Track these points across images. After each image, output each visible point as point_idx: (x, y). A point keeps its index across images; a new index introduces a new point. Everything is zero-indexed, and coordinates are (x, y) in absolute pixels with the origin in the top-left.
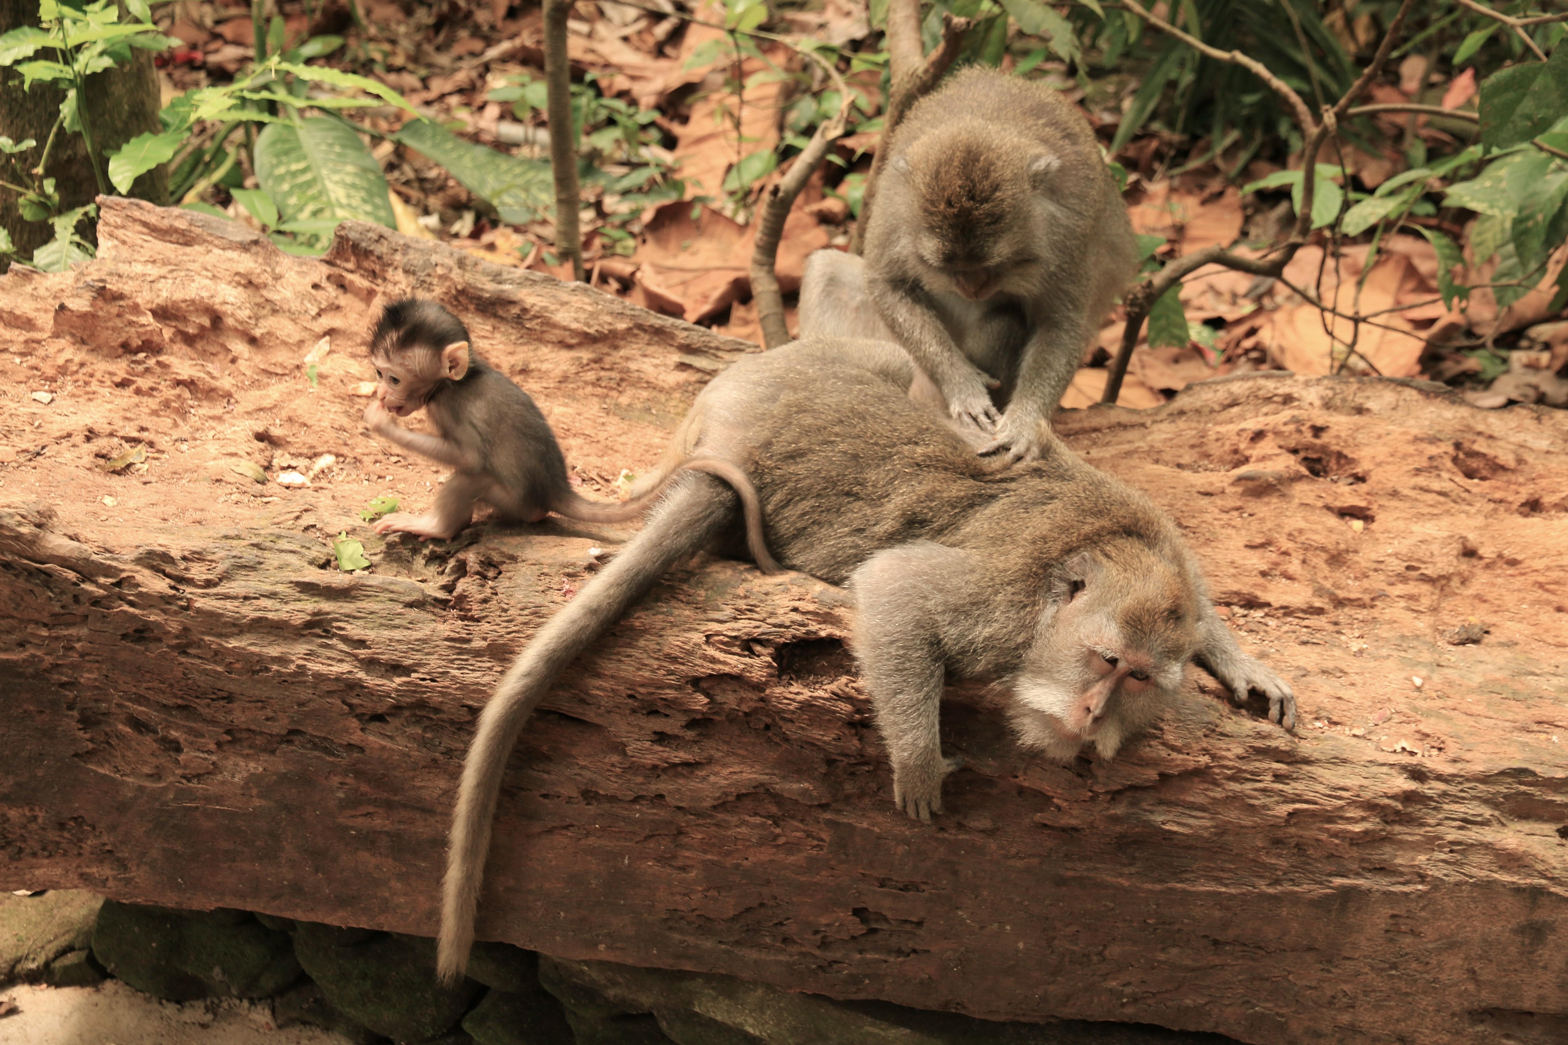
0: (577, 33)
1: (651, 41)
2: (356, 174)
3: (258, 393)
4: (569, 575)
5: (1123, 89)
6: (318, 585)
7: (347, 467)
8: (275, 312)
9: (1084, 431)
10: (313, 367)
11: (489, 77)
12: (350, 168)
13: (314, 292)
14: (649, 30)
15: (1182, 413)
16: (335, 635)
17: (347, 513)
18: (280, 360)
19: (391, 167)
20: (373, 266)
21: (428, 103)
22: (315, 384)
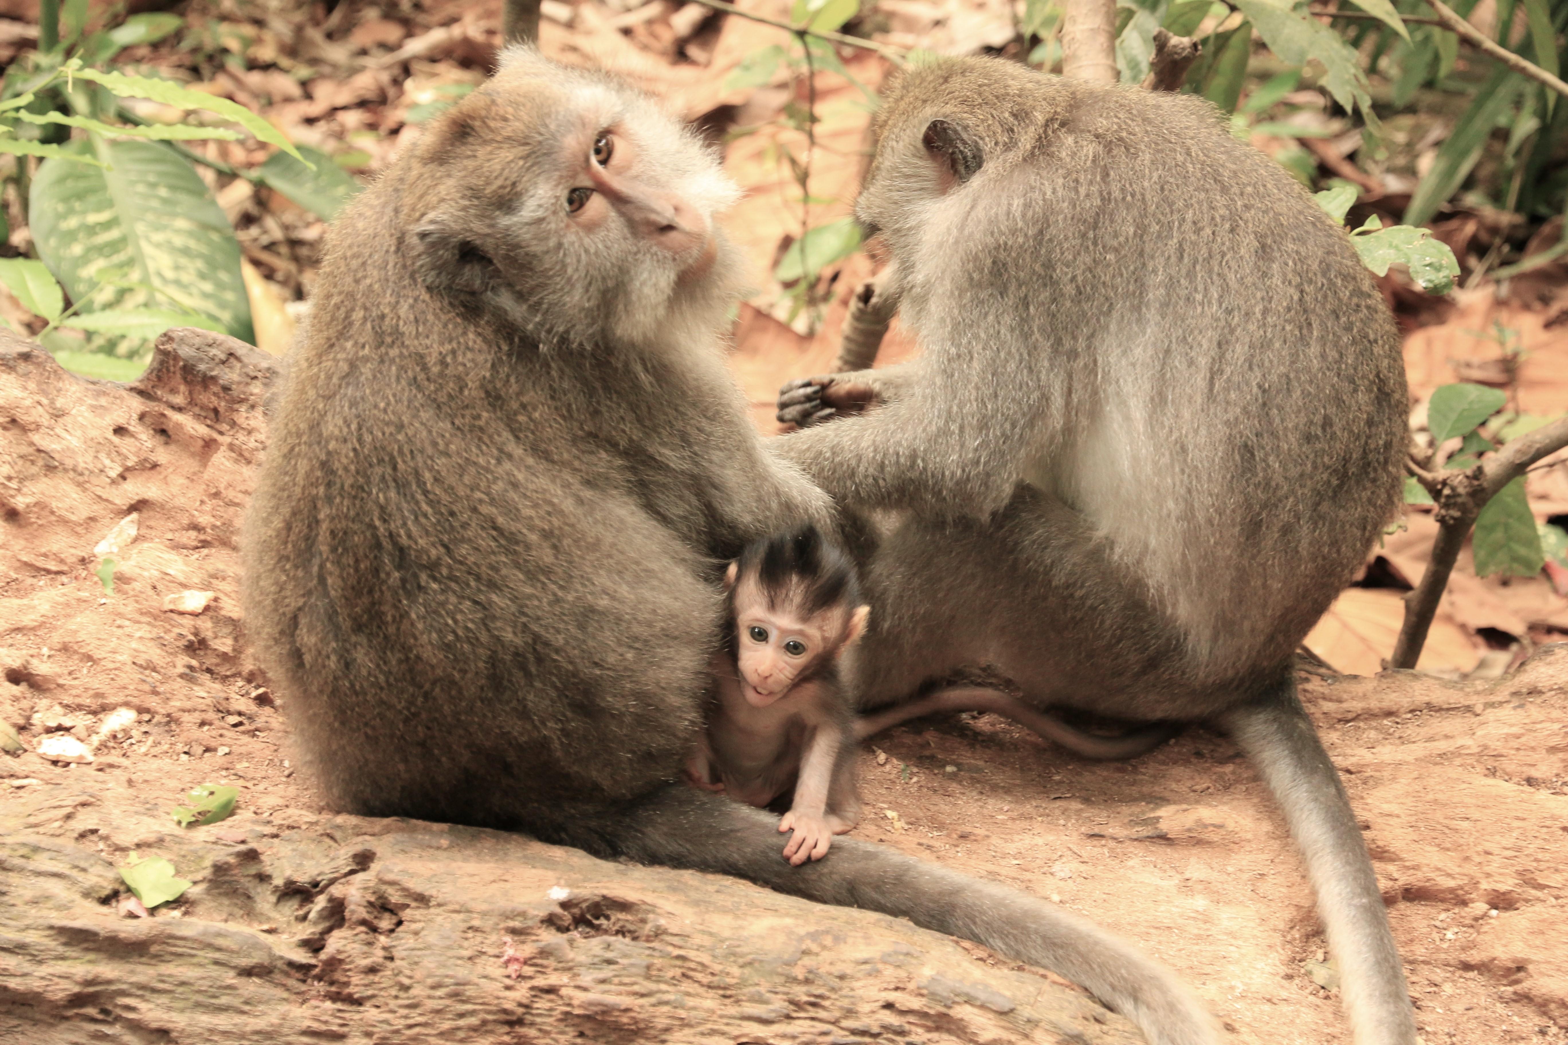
0: (553, 20)
1: (667, 37)
2: (190, 234)
3: (15, 602)
4: (513, 931)
5: (1422, 137)
6: (95, 934)
7: (154, 730)
8: (50, 469)
9: (1369, 715)
10: (108, 561)
11: (409, 84)
12: (182, 224)
13: (116, 439)
14: (664, 19)
15: (1534, 692)
16: (118, 1019)
17: (151, 809)
18: (55, 548)
19: (247, 220)
20: (215, 402)
21: (310, 121)
22: (109, 591)
